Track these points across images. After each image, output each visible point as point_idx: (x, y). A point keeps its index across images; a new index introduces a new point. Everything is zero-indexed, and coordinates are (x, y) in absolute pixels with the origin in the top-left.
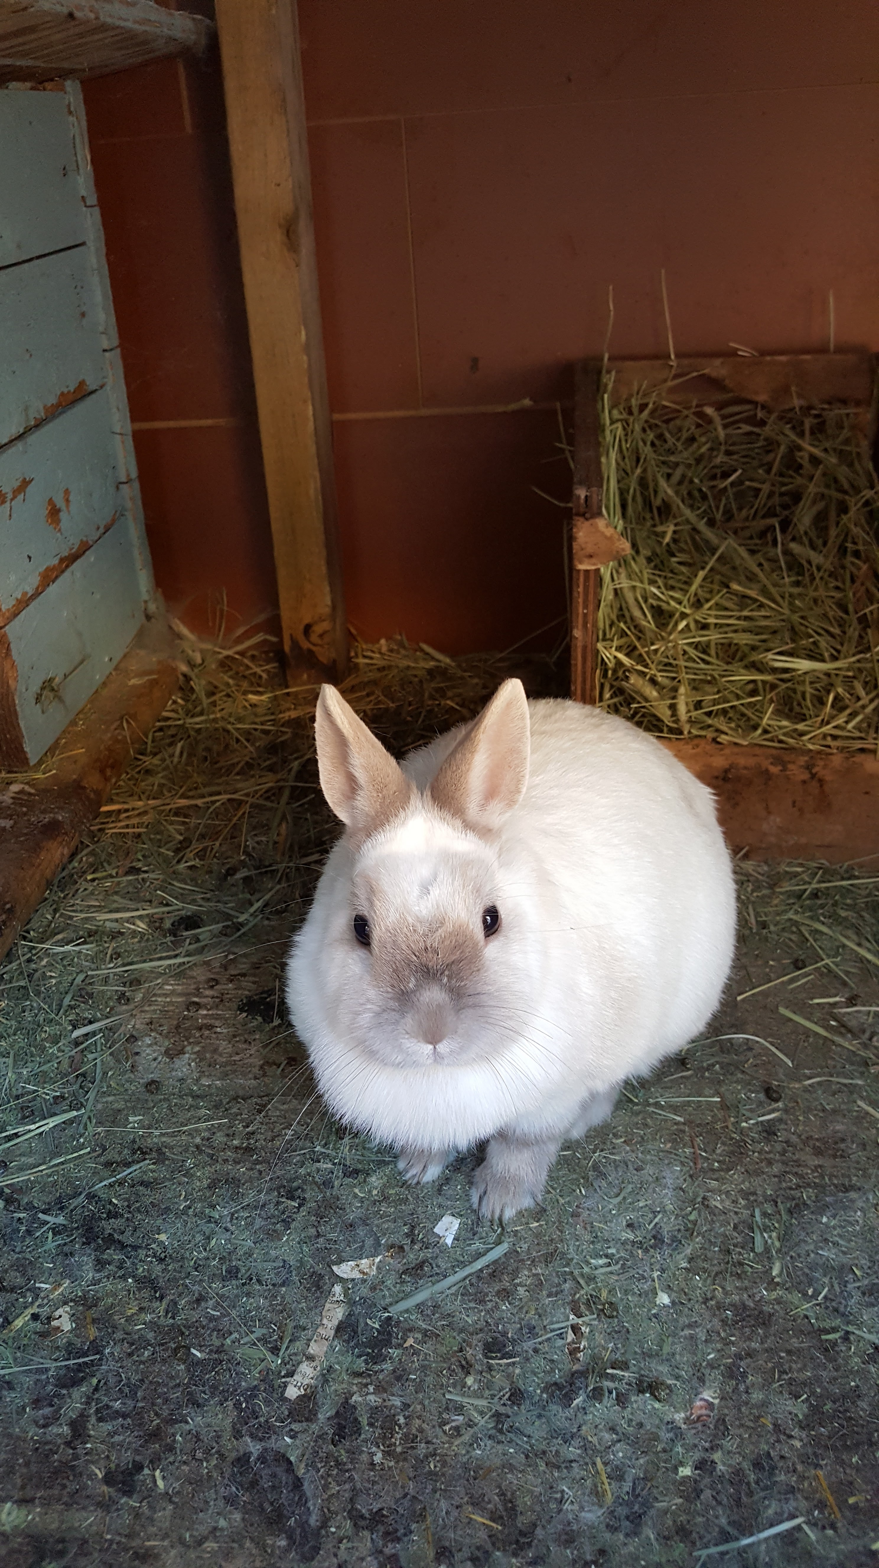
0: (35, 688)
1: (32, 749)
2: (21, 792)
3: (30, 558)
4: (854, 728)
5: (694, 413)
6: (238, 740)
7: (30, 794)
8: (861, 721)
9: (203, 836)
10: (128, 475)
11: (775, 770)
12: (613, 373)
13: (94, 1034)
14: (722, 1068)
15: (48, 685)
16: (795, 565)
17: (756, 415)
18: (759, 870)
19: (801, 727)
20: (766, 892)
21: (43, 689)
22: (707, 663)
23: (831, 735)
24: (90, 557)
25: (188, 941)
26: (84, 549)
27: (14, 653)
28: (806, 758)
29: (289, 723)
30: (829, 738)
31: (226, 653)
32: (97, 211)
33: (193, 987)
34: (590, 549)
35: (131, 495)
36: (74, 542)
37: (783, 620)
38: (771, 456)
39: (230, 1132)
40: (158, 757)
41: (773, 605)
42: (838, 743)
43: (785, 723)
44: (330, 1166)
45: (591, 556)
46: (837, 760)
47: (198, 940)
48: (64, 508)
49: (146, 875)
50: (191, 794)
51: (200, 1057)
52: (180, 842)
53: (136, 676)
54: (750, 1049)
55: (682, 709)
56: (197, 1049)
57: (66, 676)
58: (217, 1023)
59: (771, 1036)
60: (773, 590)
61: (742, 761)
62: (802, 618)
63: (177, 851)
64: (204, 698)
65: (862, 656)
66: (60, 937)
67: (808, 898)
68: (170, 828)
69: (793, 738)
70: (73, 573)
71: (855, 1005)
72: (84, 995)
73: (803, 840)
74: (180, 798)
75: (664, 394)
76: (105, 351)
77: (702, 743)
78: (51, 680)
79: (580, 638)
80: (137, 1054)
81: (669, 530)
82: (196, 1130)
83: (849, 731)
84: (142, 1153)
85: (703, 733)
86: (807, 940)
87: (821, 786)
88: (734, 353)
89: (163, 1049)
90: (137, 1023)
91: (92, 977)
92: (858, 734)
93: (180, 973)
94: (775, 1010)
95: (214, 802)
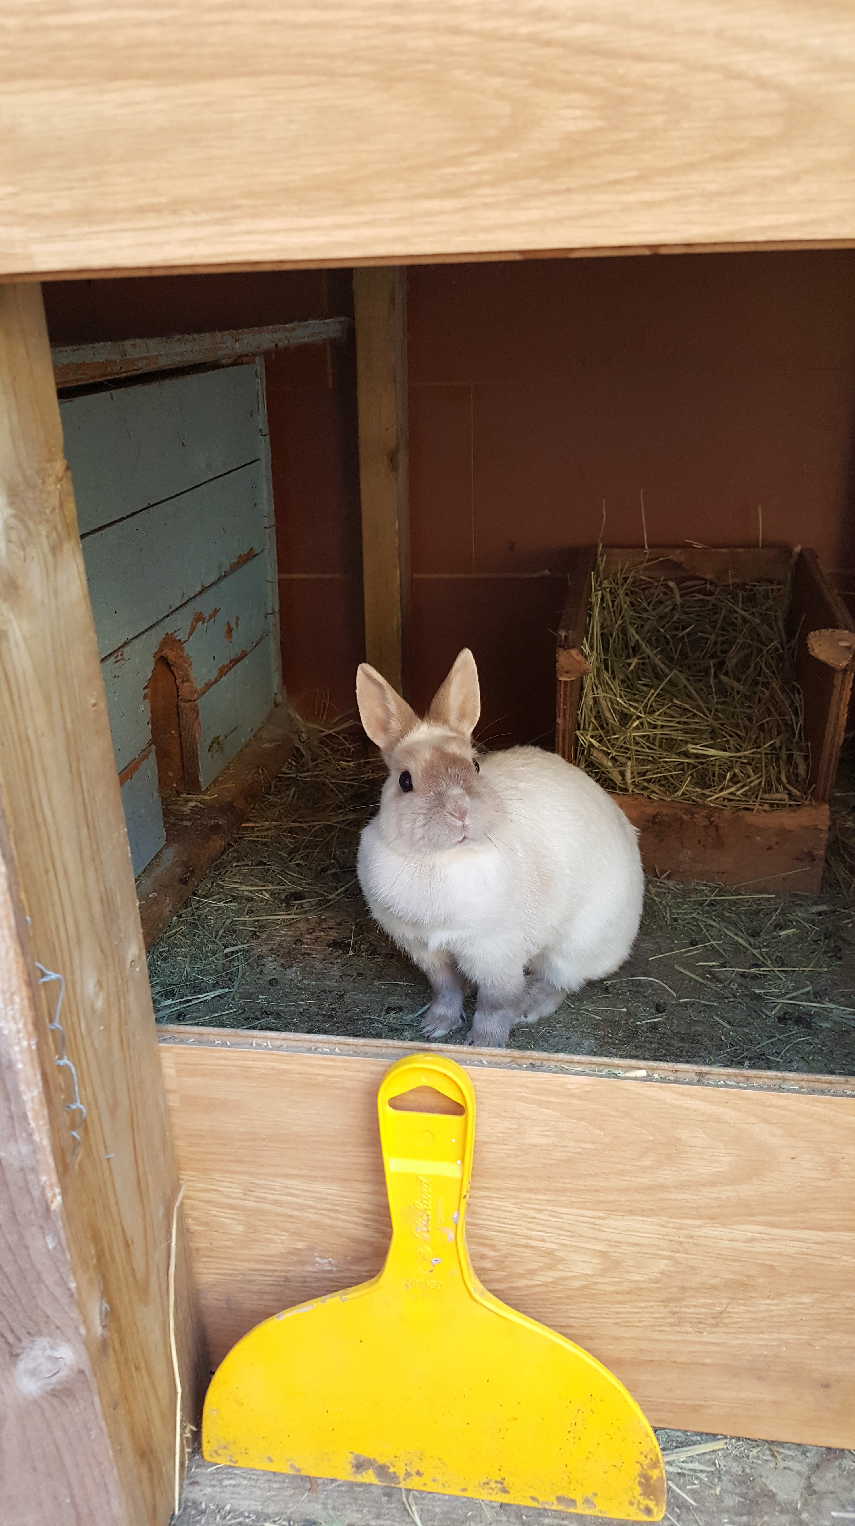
0: (209, 742)
1: (204, 780)
2: (196, 806)
3: (214, 658)
4: (741, 794)
5: (662, 585)
6: (332, 790)
7: (201, 808)
8: (748, 791)
9: (306, 847)
10: (273, 609)
11: (686, 818)
12: (605, 556)
13: (237, 952)
14: (631, 994)
15: (216, 740)
16: (723, 691)
17: (706, 588)
18: (678, 887)
19: (706, 792)
20: (680, 900)
21: (213, 742)
22: (652, 749)
23: (727, 799)
24: (246, 661)
25: (296, 907)
26: (244, 654)
27: (200, 717)
28: (707, 811)
29: (367, 782)
30: (726, 801)
31: (327, 732)
32: (268, 438)
33: (299, 932)
34: (566, 668)
35: (274, 620)
36: (239, 650)
37: (708, 726)
38: (717, 616)
39: (321, 1007)
40: (279, 797)
41: (702, 715)
42: (732, 804)
43: (697, 789)
44: (381, 1026)
45: (567, 672)
46: (727, 813)
47: (302, 907)
48: (235, 628)
49: (269, 867)
50: (300, 820)
51: (303, 970)
52: (292, 849)
53: (269, 742)
54: (651, 986)
55: (628, 775)
56: (301, 965)
57: (226, 737)
58: (313, 952)
59: (666, 980)
60: (703, 705)
61: (665, 811)
62: (722, 725)
63: (289, 854)
64: (310, 762)
65: (755, 750)
66: (216, 897)
67: (708, 906)
68: (286, 840)
69: (701, 799)
70: (236, 671)
71: (725, 967)
72: (231, 931)
73: (707, 868)
74: (292, 822)
75: (641, 571)
76: (266, 528)
77: (640, 797)
78: (218, 737)
79: (561, 725)
80: (263, 965)
81: (634, 661)
82: (301, 1005)
83: (738, 796)
84: (267, 1014)
85: (642, 792)
86: (702, 930)
87: (717, 830)
88: (690, 546)
89: (280, 964)
90: (264, 950)
91: (236, 921)
92: (744, 799)
93: (290, 924)
94: (672, 967)
95: (314, 826)
